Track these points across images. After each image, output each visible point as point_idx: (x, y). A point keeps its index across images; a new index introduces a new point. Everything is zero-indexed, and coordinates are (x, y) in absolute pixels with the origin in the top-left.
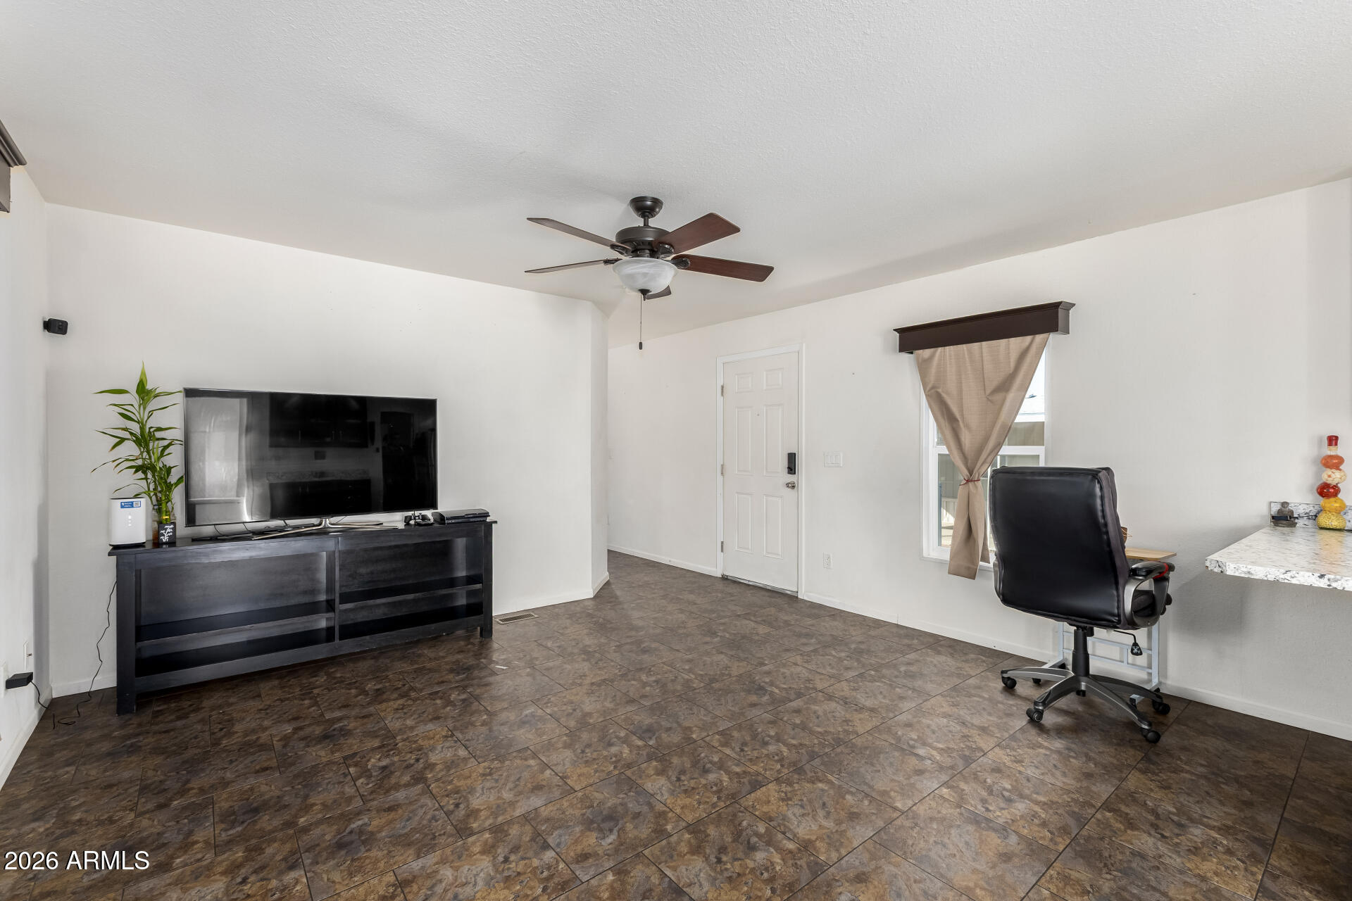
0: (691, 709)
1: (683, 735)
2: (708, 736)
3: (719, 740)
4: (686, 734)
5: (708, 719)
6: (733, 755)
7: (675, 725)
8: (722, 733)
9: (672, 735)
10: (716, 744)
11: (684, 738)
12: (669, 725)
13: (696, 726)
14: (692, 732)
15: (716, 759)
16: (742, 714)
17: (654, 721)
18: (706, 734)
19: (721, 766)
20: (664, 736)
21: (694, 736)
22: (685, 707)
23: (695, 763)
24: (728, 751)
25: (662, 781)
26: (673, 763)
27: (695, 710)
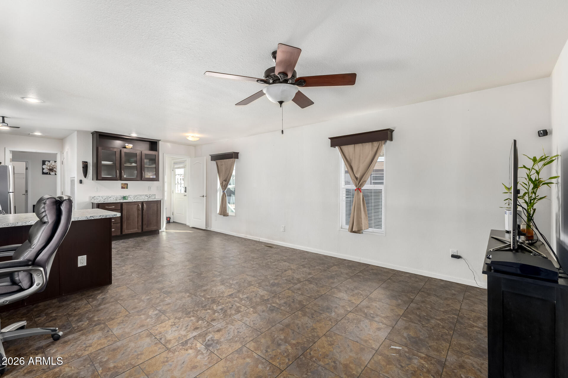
0: (254, 324)
1: (256, 309)
2: (246, 310)
3: (241, 308)
4: (256, 310)
5: (245, 319)
6: (236, 303)
7: (261, 314)
8: (239, 312)
9: (261, 309)
10: (243, 307)
11: (256, 308)
12: (264, 313)
13: (251, 314)
14: (253, 311)
15: (243, 301)
16: (227, 324)
17: (271, 315)
18: (247, 311)
19: (241, 300)
20: (265, 309)
21: (252, 309)
22: (257, 325)
23: (251, 299)
24: (238, 305)
25: (262, 294)
26: (259, 299)
27: (252, 323)
